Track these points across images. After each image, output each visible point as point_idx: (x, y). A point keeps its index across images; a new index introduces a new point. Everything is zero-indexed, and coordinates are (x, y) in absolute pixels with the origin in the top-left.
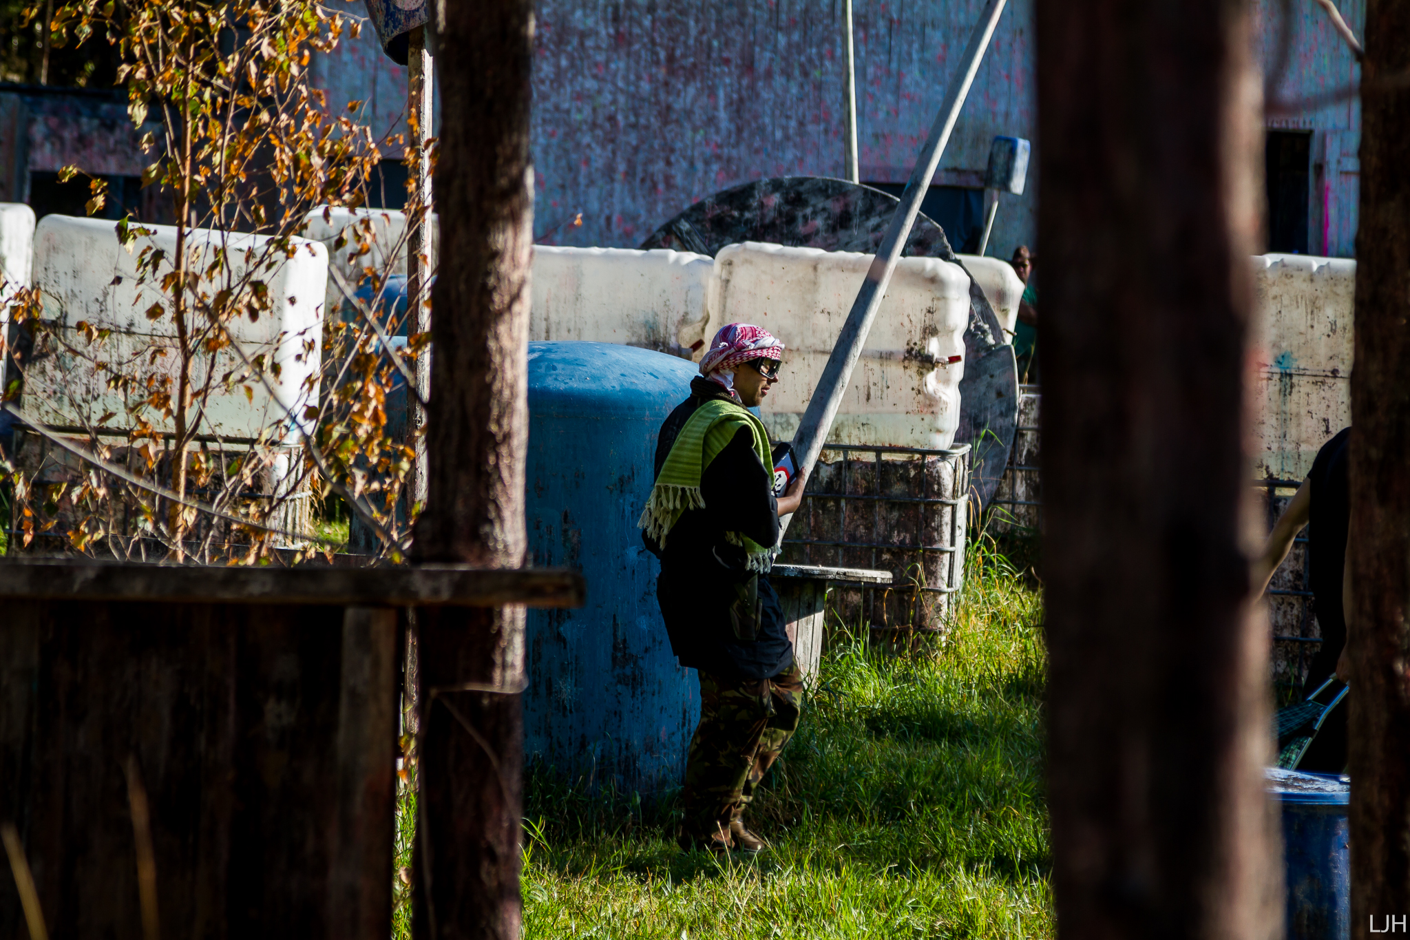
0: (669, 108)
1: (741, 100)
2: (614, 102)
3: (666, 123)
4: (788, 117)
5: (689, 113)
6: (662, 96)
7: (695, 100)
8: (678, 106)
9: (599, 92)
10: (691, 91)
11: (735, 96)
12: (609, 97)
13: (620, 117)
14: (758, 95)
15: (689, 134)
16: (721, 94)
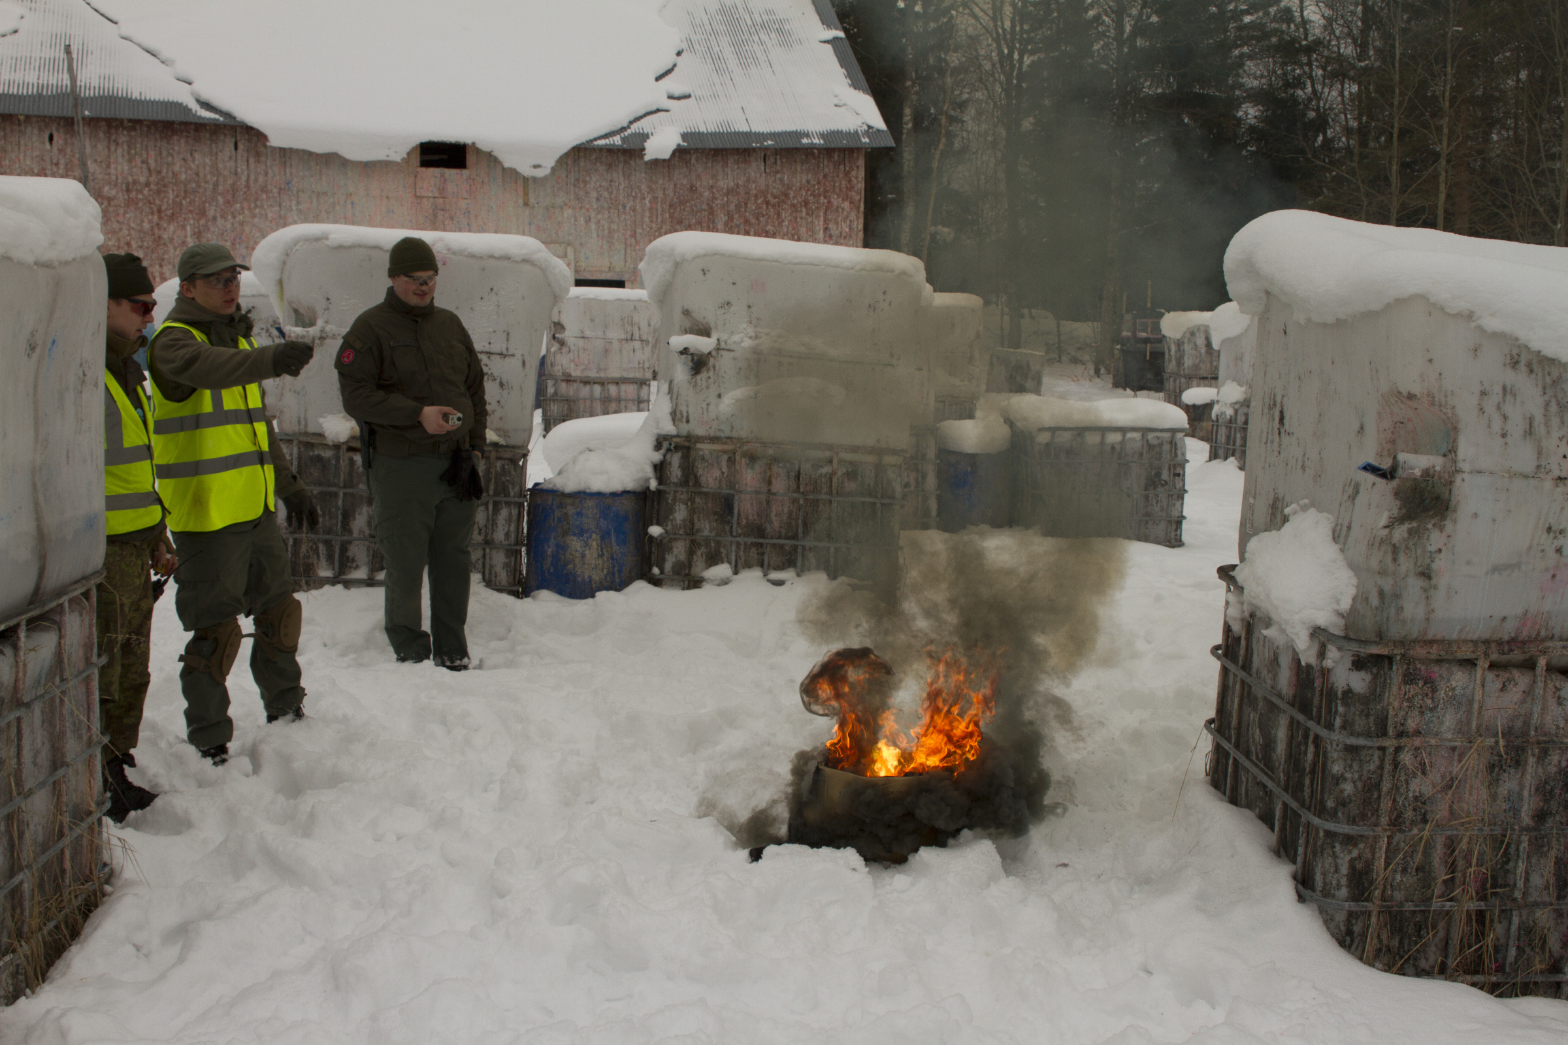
0: (160, 237)
1: (200, 232)
2: (129, 235)
3: (158, 245)
4: (226, 241)
5: (171, 240)
6: (156, 231)
7: (174, 232)
8: (165, 236)
9: (121, 229)
10: (172, 228)
11: (196, 230)
12: (127, 232)
13: (133, 243)
14: (209, 229)
15: (172, 250)
16: (188, 228)
